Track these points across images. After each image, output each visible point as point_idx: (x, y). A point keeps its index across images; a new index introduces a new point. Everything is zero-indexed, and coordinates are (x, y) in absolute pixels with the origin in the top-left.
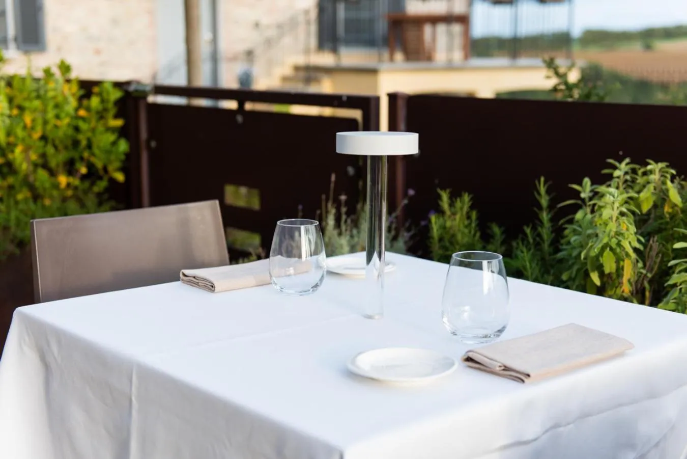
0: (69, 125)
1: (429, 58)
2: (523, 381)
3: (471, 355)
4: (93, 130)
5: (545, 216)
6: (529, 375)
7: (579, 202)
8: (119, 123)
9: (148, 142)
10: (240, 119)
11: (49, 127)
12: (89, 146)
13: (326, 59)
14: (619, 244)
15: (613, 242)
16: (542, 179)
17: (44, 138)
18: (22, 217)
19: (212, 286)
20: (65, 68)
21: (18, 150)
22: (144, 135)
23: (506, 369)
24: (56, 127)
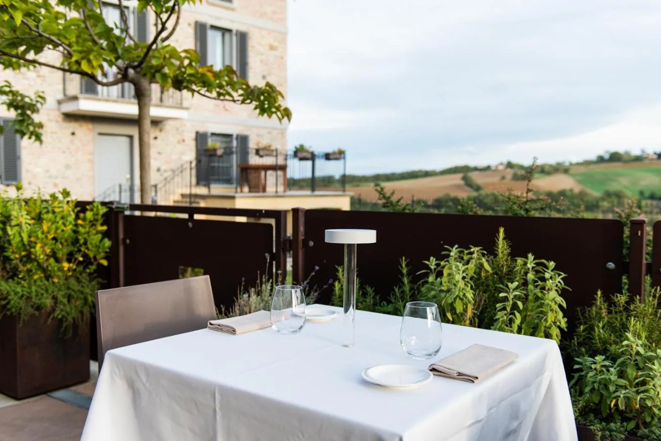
0: (71, 229)
1: (264, 190)
2: (473, 382)
3: (434, 367)
4: (88, 233)
5: (406, 280)
6: (477, 378)
7: (429, 271)
8: (105, 228)
9: (124, 240)
10: (190, 224)
11: (59, 231)
12: (85, 243)
13: (202, 191)
14: (464, 295)
15: (461, 294)
16: (404, 258)
17: (54, 239)
18: (39, 290)
19: (234, 331)
20: (66, 193)
21: (38, 246)
22: (121, 236)
23: (460, 374)
24: (63, 230)
